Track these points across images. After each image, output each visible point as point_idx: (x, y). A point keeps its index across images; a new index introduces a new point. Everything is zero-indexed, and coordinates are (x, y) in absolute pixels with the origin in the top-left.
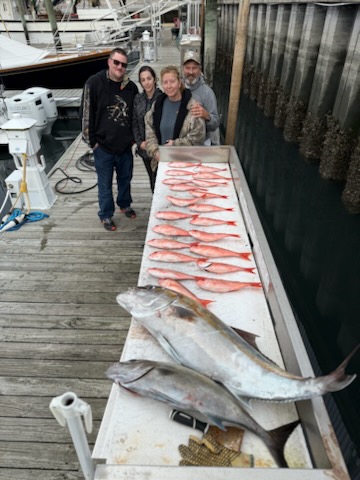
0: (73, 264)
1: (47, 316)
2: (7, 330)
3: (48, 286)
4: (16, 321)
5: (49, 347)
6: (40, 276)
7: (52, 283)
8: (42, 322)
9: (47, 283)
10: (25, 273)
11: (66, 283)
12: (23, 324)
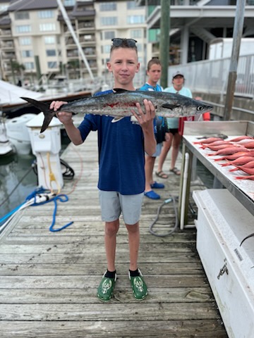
0: (96, 237)
1: (86, 289)
2: (46, 307)
3: (78, 258)
4: (52, 296)
5: (98, 325)
6: (68, 248)
7: (82, 255)
8: (82, 296)
9: (77, 255)
10: (51, 246)
11: (96, 255)
12: (61, 300)
